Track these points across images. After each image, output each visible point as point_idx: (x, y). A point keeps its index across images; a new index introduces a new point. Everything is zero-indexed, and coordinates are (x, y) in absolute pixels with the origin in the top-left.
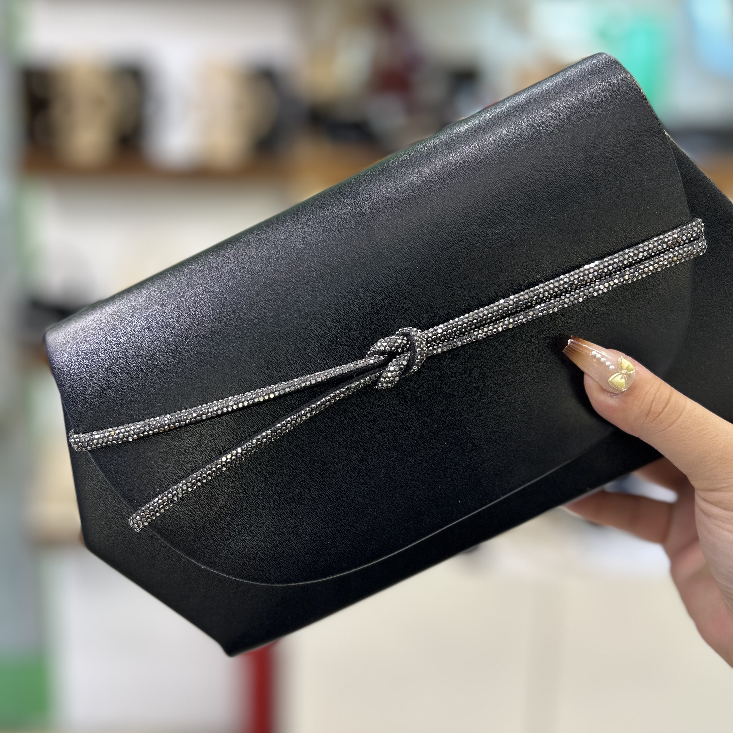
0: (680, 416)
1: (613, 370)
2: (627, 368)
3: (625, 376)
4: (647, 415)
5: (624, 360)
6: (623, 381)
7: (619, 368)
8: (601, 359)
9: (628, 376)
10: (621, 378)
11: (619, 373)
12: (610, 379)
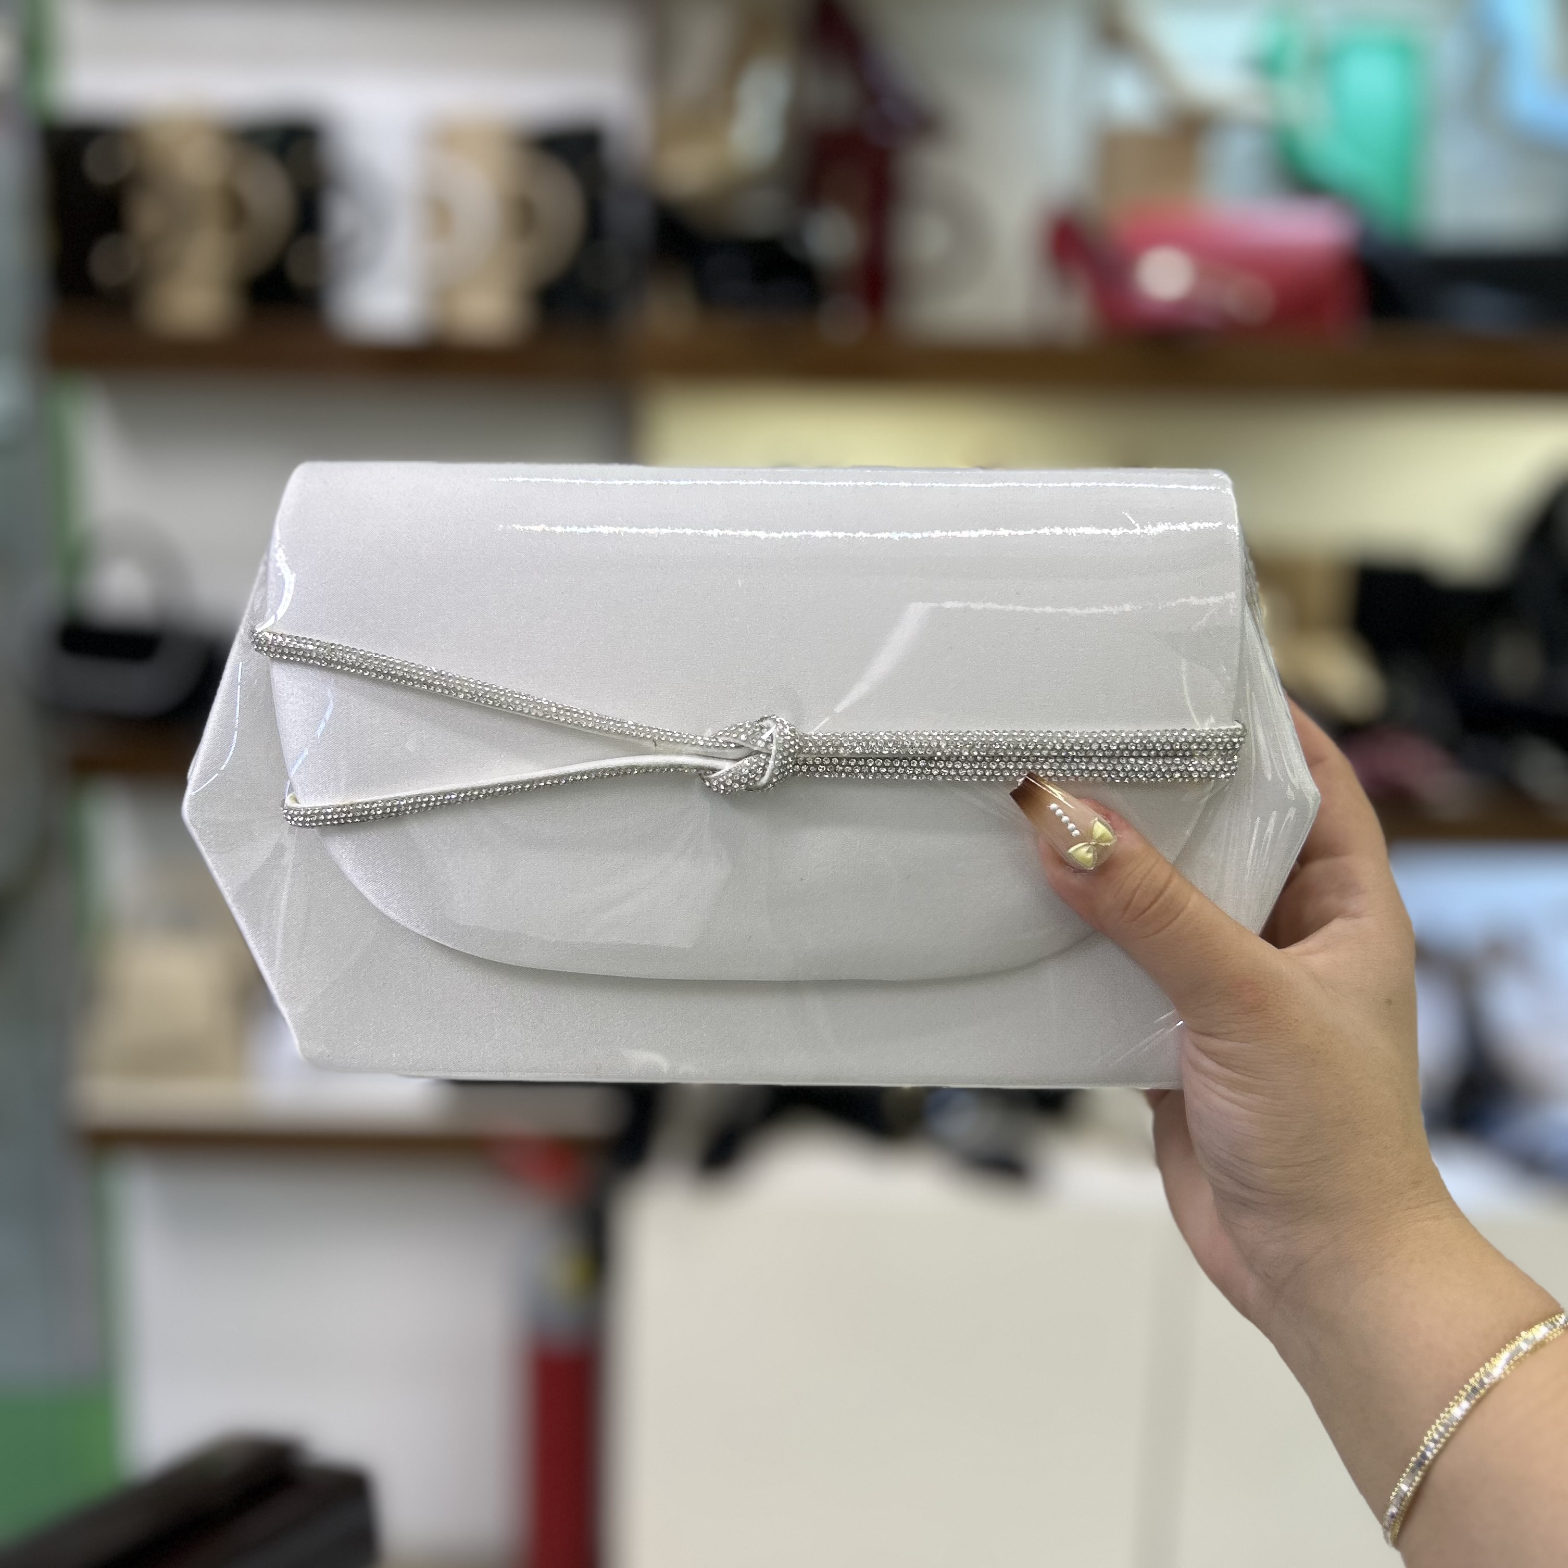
0: (1175, 919)
1: (1077, 837)
2: (1101, 838)
3: (1095, 848)
4: (1126, 908)
5: (1098, 824)
6: (1090, 856)
7: (1087, 836)
8: (1061, 817)
9: (1099, 849)
10: (1088, 852)
11: (1086, 843)
12: (1071, 850)
